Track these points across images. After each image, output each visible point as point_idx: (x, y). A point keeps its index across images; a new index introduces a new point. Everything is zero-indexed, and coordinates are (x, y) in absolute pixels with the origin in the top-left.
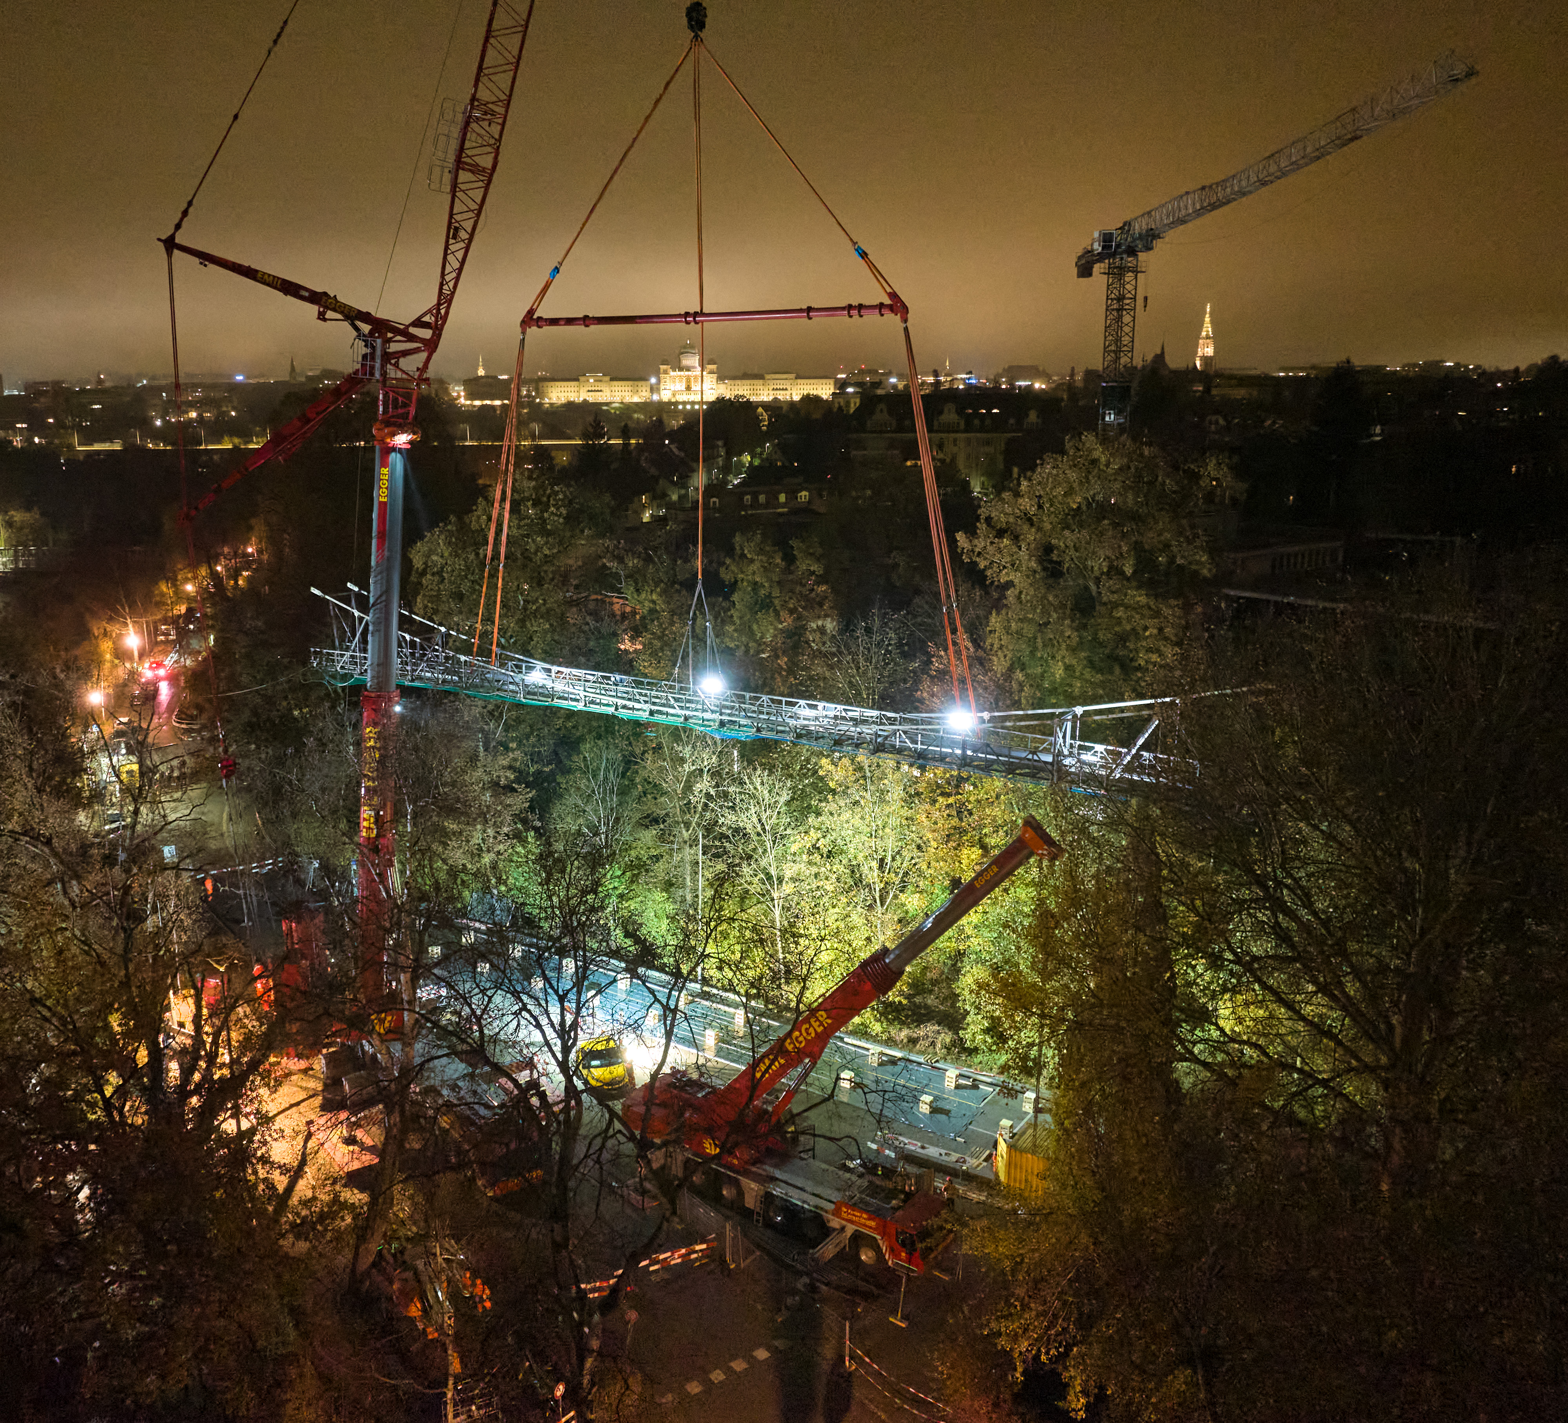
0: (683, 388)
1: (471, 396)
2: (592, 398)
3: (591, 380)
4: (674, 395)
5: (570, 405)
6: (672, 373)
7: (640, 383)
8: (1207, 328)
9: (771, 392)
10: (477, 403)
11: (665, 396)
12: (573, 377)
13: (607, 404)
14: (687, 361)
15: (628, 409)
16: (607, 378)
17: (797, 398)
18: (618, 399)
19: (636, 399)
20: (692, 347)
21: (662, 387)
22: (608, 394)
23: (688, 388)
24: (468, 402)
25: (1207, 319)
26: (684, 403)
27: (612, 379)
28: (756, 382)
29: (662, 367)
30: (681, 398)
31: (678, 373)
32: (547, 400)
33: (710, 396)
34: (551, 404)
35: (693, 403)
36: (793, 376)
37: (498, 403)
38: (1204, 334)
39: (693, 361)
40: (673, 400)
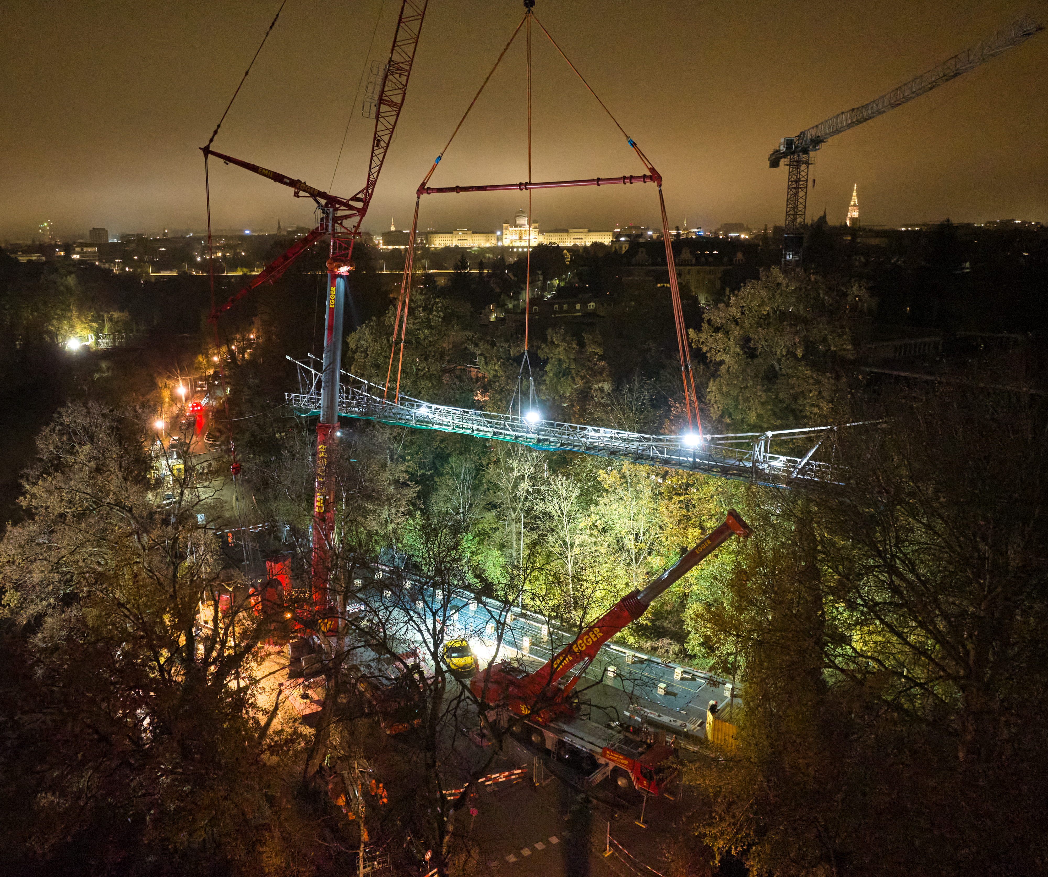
0: (517, 238)
1: (387, 243)
2: (460, 244)
3: (460, 233)
4: (511, 242)
5: (447, 249)
6: (510, 229)
7: (490, 235)
8: (855, 200)
9: (573, 241)
10: (390, 247)
11: (506, 243)
12: (449, 231)
13: (470, 248)
14: (519, 221)
15: (483, 251)
16: (470, 232)
17: (588, 244)
18: (477, 245)
19: (488, 245)
20: (523, 212)
21: (504, 237)
22: (471, 242)
23: (521, 238)
24: (385, 247)
25: (855, 194)
26: (518, 247)
27: (473, 233)
28: (562, 234)
29: (505, 225)
30: (515, 244)
31: (514, 229)
32: (433, 246)
33: (534, 243)
34: (435, 248)
35: (523, 247)
36: (586, 230)
37: (402, 247)
38: (852, 203)
39: (523, 221)
40: (511, 245)
